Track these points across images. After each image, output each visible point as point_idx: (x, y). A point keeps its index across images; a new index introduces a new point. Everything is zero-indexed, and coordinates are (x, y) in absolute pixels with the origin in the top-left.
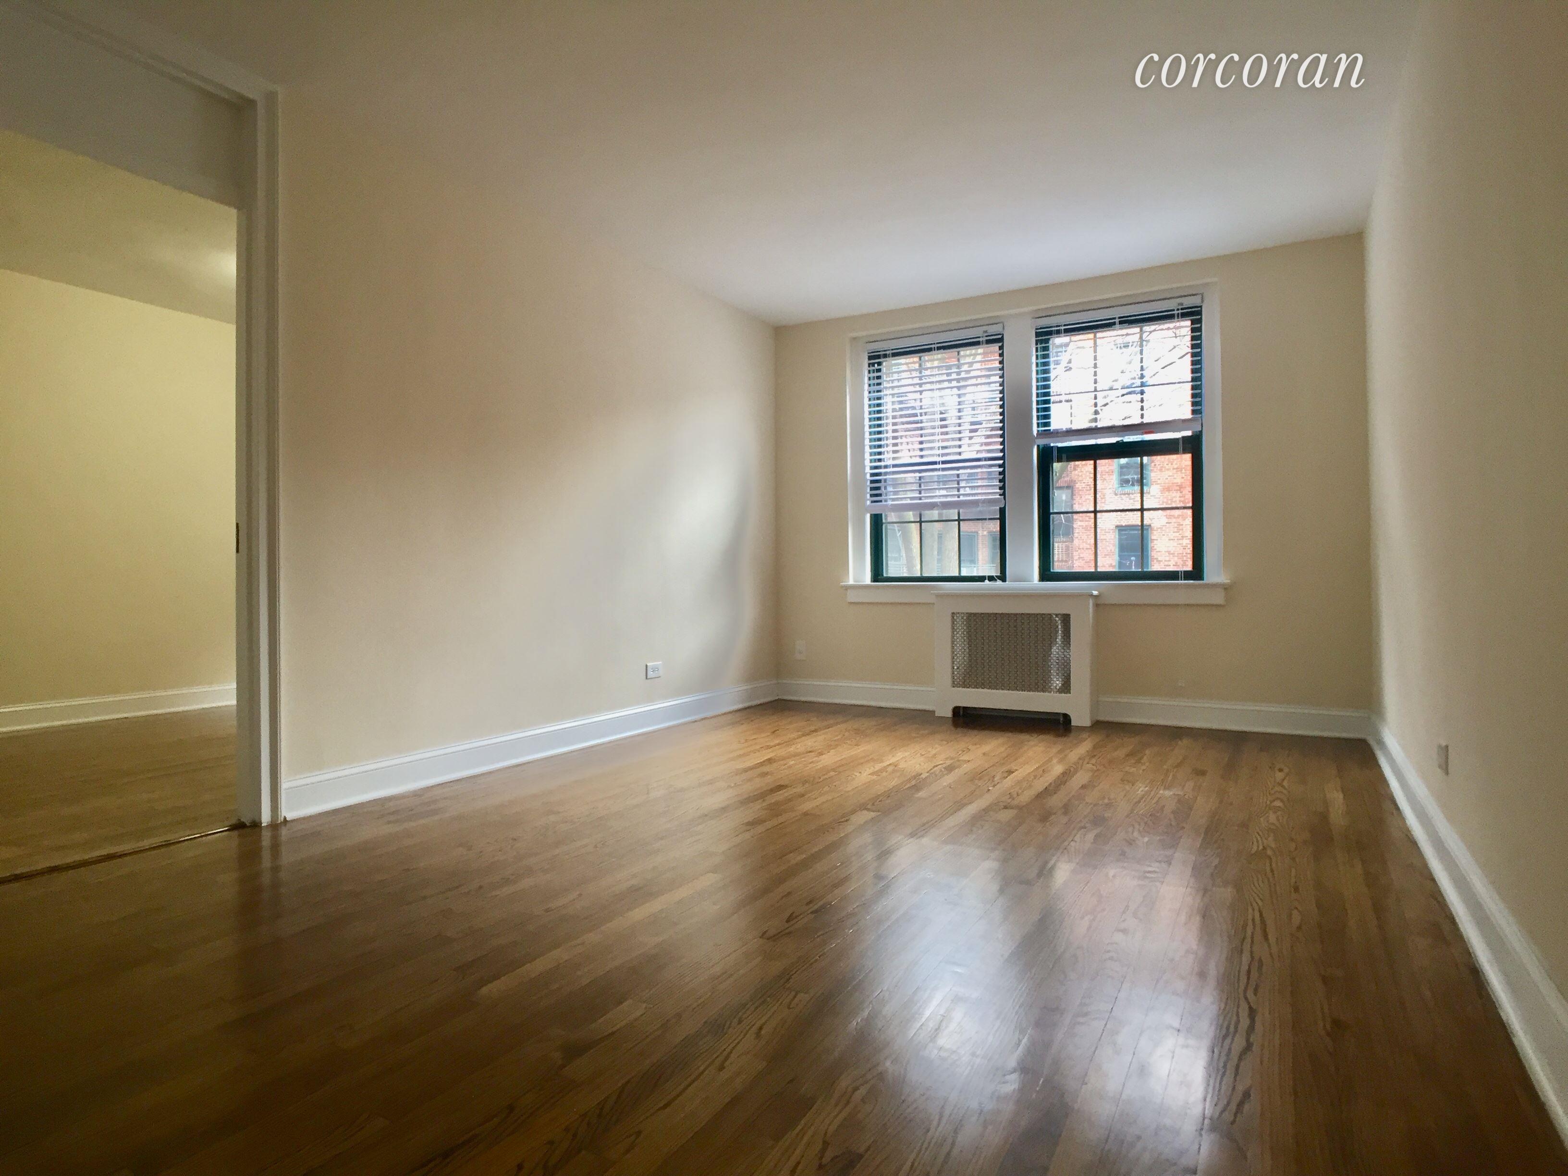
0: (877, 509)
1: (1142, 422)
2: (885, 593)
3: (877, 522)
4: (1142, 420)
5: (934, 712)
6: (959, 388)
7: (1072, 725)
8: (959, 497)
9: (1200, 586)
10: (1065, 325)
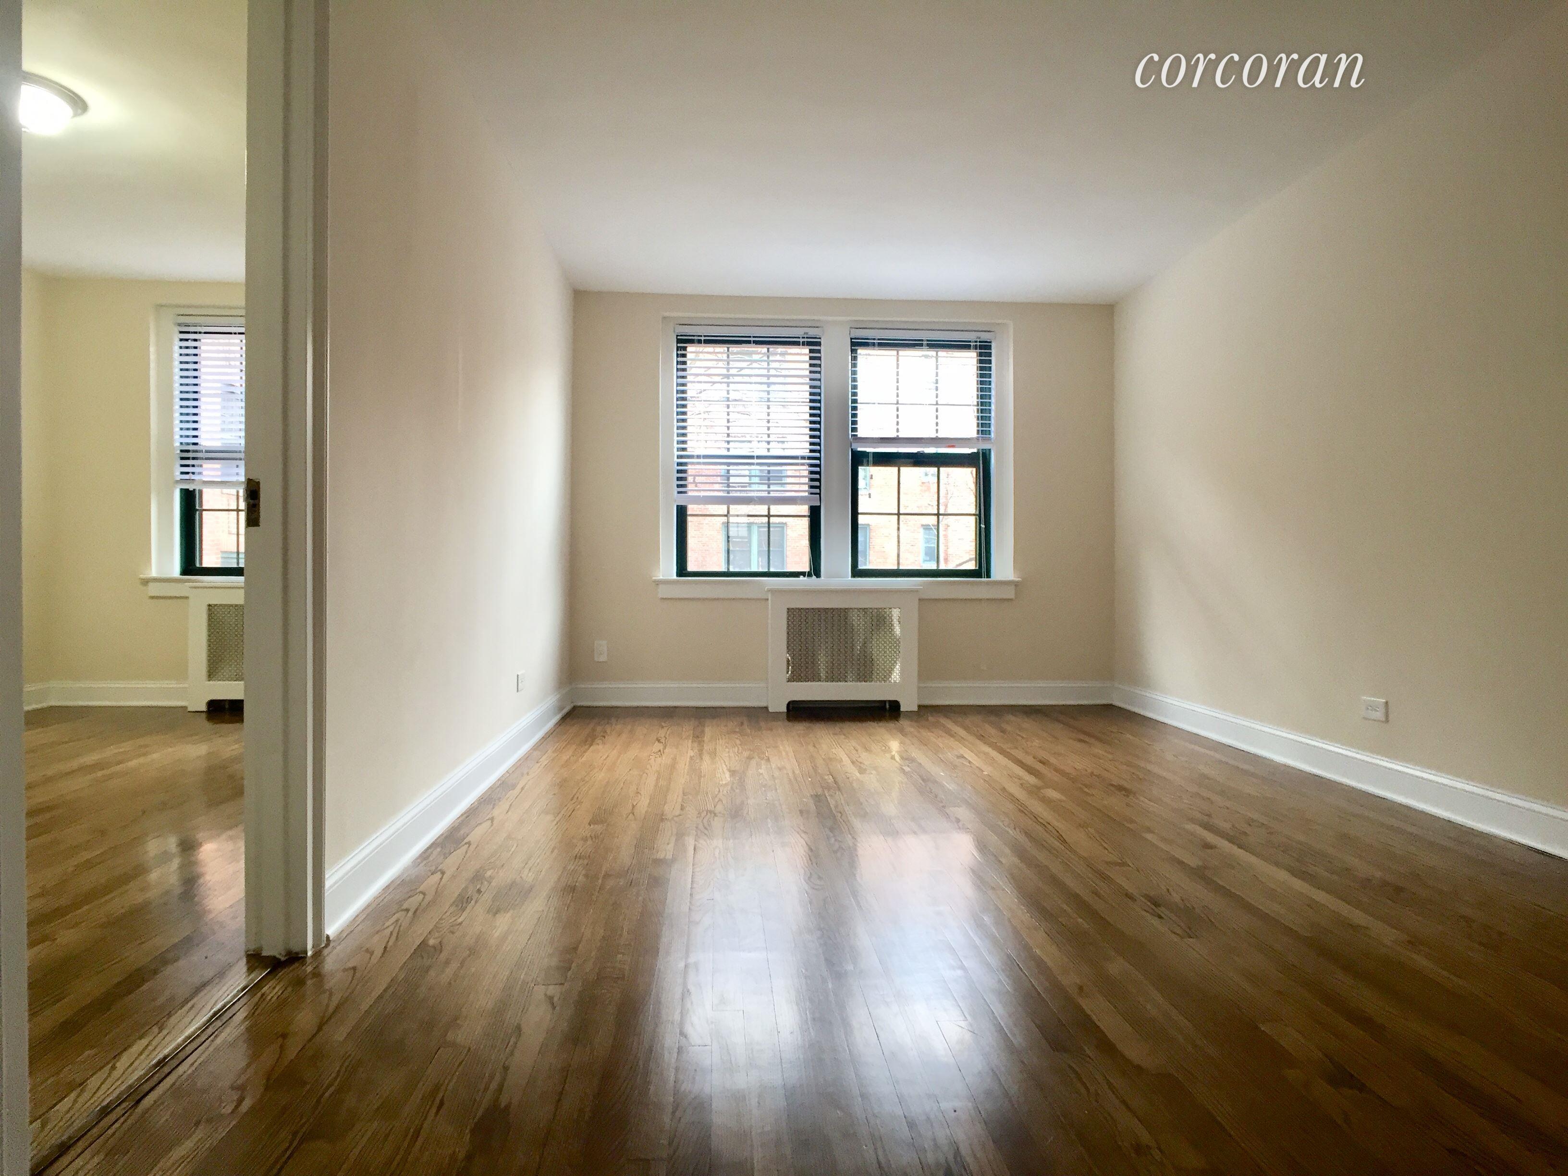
0: (681, 500)
1: (937, 436)
2: (690, 588)
3: (682, 513)
4: (937, 435)
5: (766, 708)
6: (769, 384)
7: (901, 710)
8: (769, 493)
9: (988, 583)
10: (879, 339)
